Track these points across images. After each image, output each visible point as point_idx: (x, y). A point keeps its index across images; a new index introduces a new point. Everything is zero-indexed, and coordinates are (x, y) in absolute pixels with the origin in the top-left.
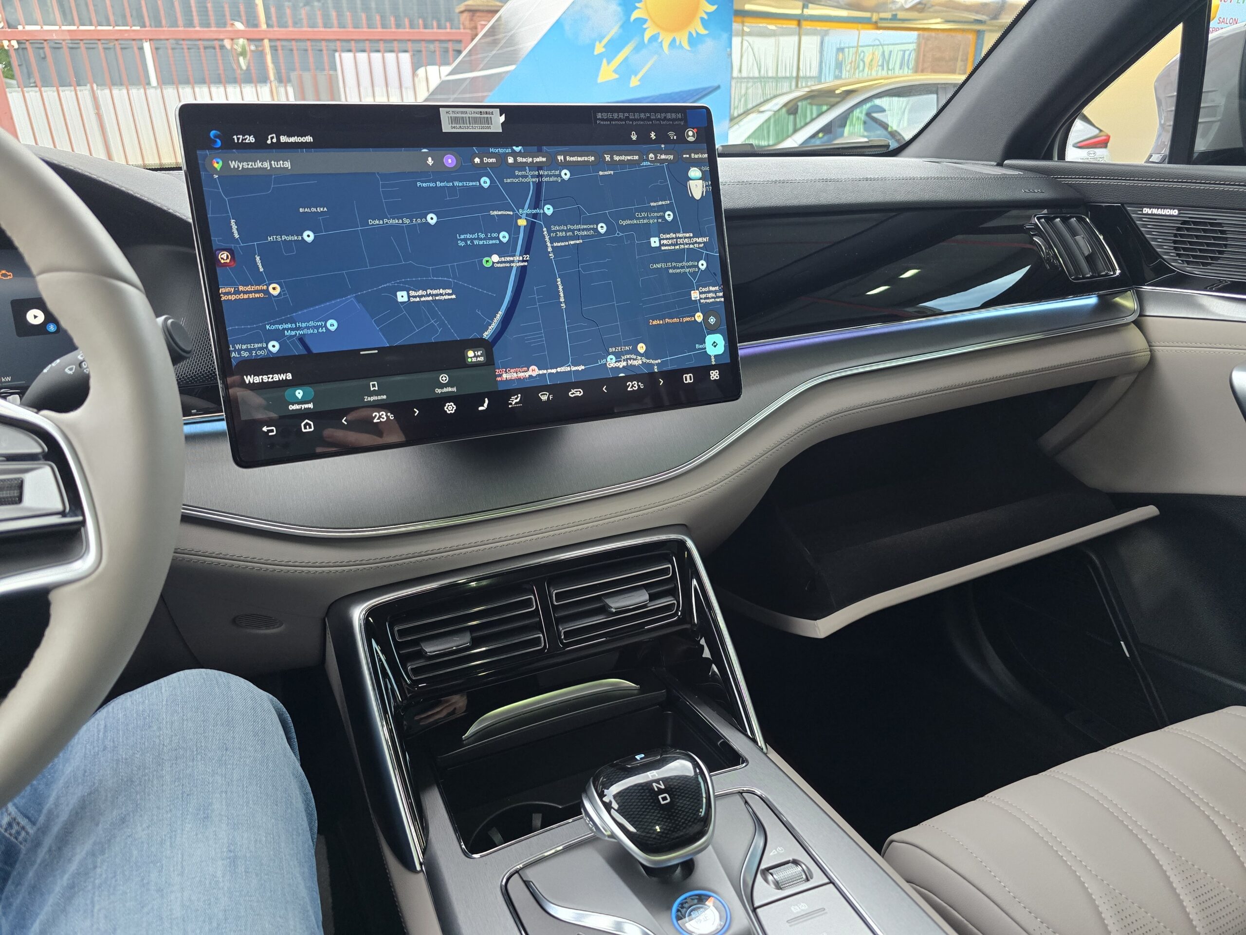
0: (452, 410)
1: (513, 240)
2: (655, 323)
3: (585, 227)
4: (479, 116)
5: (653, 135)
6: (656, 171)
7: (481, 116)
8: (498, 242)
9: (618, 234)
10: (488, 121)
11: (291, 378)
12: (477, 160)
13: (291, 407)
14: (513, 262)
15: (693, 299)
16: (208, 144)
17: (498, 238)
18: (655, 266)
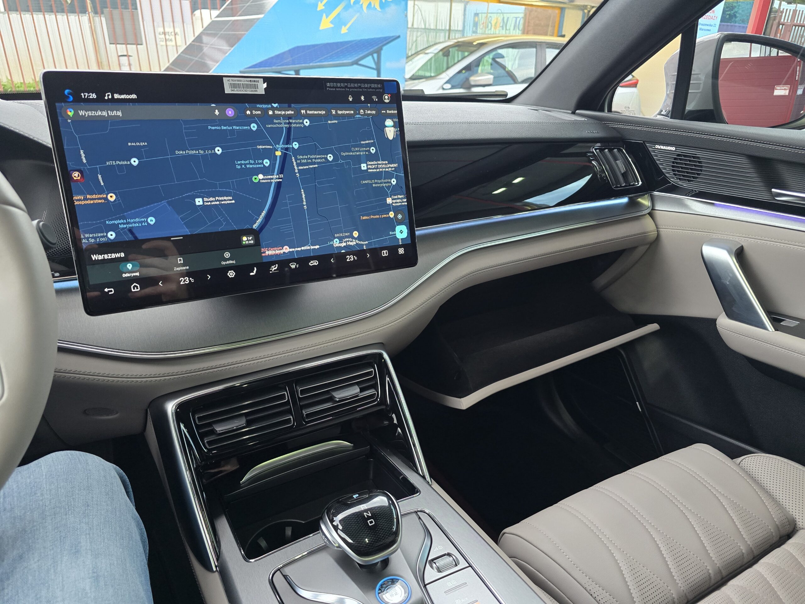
0: (232, 275)
1: (273, 165)
2: (364, 218)
3: (319, 156)
4: (250, 83)
5: (363, 98)
6: (364, 121)
7: (251, 83)
8: (262, 166)
9: (341, 161)
10: (256, 87)
11: (124, 256)
12: (248, 112)
13: (124, 275)
14: (272, 179)
15: (388, 203)
16: (64, 99)
17: (263, 163)
18: (364, 182)
